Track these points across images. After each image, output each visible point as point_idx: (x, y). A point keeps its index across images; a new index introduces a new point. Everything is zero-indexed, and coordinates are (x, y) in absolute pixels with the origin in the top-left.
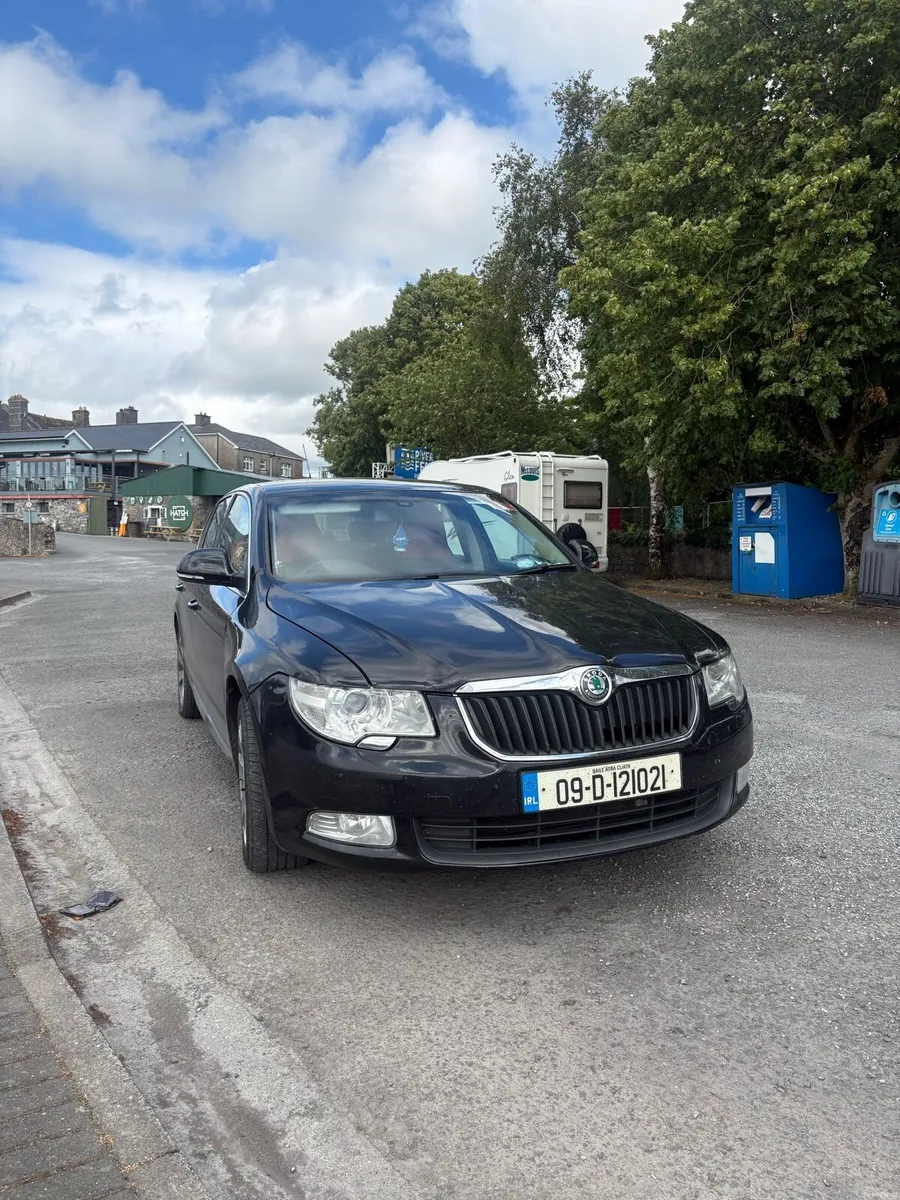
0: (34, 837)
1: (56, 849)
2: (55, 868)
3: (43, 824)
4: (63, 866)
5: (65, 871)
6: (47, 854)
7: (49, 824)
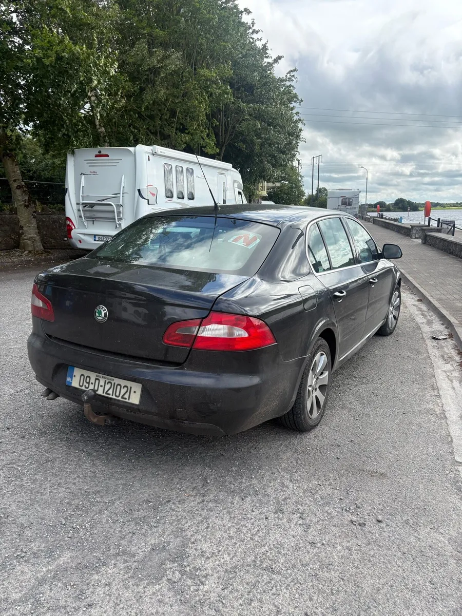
0: (455, 360)
1: (447, 355)
2: (448, 349)
3: (452, 365)
4: (445, 349)
5: (445, 348)
6: (451, 354)
7: (449, 364)
